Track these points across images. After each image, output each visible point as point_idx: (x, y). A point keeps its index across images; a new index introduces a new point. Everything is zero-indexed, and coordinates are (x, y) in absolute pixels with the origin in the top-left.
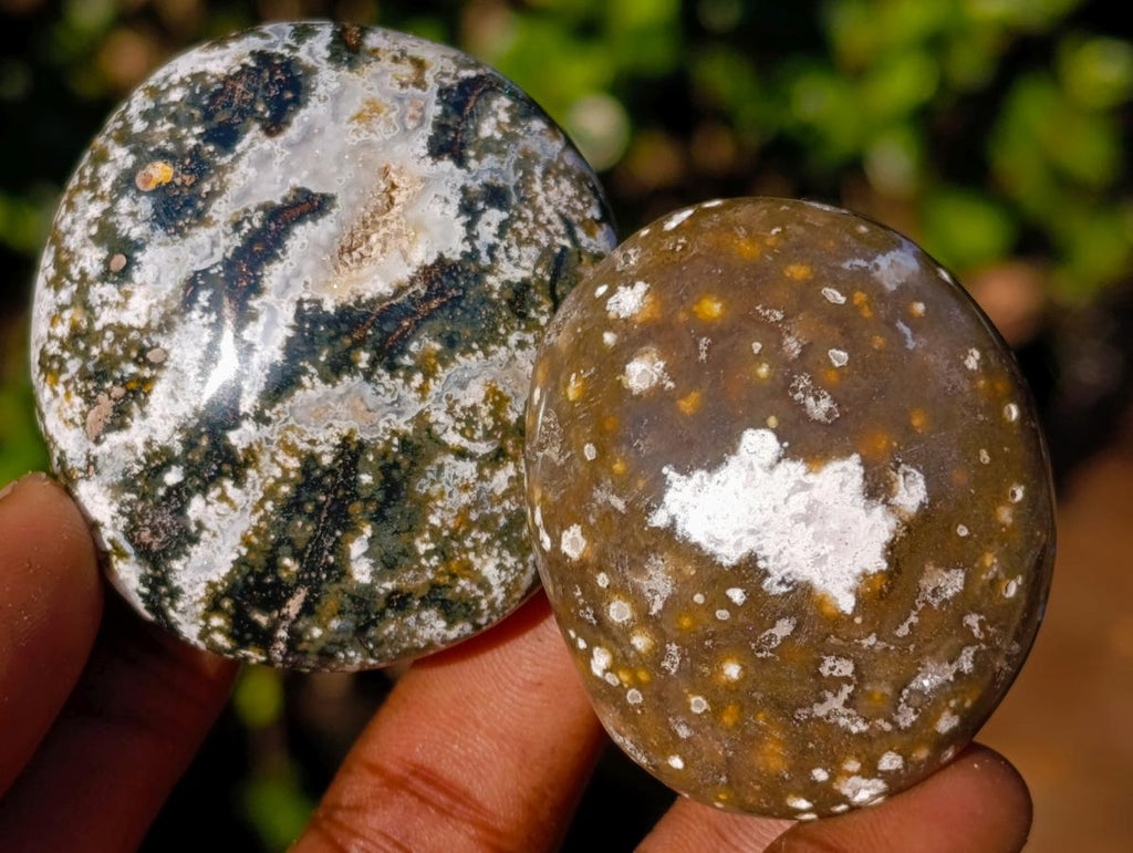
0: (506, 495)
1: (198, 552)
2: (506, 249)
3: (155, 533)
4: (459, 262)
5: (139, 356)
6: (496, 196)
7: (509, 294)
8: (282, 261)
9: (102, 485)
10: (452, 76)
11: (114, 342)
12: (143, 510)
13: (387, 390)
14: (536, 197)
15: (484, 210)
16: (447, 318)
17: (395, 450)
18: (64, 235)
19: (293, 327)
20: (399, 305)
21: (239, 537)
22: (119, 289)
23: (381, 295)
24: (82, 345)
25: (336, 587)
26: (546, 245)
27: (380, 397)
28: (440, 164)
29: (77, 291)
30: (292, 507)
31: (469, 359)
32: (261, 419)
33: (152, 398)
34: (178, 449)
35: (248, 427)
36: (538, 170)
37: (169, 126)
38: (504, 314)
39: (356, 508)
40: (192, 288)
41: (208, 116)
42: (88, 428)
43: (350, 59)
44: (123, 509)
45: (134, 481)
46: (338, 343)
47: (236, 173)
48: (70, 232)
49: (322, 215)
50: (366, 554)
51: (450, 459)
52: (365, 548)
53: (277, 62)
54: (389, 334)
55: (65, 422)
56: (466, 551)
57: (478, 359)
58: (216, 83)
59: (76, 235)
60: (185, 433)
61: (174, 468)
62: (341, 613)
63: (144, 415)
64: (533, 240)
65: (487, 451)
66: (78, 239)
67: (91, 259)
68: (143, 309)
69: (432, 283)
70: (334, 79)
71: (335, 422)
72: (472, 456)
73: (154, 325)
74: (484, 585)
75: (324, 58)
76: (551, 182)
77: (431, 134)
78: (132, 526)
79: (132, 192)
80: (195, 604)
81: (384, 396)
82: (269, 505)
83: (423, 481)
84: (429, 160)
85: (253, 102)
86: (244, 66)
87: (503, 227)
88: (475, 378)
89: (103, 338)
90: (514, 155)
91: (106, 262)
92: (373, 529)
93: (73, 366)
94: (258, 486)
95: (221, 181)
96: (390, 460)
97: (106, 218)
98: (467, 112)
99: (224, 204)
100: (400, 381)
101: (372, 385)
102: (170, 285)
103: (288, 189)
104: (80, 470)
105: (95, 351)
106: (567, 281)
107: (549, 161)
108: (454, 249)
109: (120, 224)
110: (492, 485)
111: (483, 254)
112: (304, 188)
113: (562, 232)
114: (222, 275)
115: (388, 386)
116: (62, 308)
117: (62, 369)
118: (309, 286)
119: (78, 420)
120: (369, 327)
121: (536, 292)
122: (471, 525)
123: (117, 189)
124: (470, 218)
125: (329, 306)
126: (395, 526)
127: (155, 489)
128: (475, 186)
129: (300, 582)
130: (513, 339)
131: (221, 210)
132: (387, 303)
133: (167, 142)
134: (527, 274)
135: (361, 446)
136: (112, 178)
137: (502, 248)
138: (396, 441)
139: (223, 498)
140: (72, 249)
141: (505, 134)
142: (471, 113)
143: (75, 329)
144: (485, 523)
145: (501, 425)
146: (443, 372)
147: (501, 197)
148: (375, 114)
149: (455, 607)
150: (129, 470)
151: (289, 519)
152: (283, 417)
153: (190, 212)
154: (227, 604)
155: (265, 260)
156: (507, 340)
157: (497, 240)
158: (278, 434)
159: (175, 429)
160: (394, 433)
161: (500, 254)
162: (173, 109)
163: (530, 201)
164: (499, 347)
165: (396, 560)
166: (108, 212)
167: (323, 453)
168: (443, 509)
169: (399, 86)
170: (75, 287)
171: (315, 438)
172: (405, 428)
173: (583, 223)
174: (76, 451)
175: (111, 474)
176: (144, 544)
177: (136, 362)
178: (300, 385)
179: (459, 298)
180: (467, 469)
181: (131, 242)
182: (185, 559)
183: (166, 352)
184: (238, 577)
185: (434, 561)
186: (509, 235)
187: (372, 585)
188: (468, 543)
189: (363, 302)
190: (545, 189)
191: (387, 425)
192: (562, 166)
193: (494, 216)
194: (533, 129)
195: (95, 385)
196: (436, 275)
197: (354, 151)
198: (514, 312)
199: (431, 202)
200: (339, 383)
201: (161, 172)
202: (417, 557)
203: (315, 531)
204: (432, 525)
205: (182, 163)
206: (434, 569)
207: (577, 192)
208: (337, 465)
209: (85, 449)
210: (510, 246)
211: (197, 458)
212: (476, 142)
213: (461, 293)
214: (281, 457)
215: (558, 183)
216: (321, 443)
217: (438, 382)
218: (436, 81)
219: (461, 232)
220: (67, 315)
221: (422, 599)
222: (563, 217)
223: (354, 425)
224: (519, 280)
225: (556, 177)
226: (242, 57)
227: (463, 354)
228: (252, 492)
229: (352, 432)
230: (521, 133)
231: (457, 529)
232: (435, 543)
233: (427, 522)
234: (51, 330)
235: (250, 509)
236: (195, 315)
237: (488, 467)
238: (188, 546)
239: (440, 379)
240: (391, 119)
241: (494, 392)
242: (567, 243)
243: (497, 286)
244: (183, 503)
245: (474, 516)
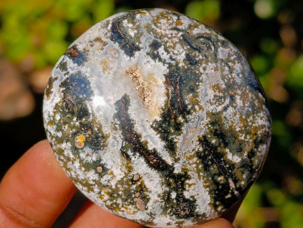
0: (244, 104)
1: (199, 202)
2: (174, 54)
3: (184, 210)
4: (170, 71)
5: (132, 182)
6: (155, 45)
7: (188, 62)
8: (135, 123)
9: (159, 216)
10: (108, 32)
11: (122, 186)
12: (175, 209)
13: (194, 118)
14: (162, 33)
15: (158, 52)
16: (184, 86)
17: (212, 128)
18: (77, 177)
19: (157, 134)
20: (172, 98)
21: (203, 188)
22: (107, 174)
23: (165, 101)
24: (116, 195)
25: (235, 170)
26: (178, 40)
27: (195, 122)
28: (135, 56)
29: (98, 186)
30: (206, 168)
31: (200, 88)
32: (177, 160)
33: (147, 186)
34: (167, 189)
35: (176, 166)
36: (153, 26)
37: (67, 126)
38: (193, 68)
39: (219, 150)
40: (124, 154)
41: (73, 113)
42: (140, 209)
43: (83, 59)
44: (171, 215)
45: (166, 207)
46: (171, 124)
47: (98, 118)
48: (77, 176)
49: (129, 102)
50: (233, 155)
51: (224, 113)
52: (231, 154)
53: (69, 81)
54: (179, 107)
55: (133, 214)
56: (252, 126)
57: (201, 85)
58: (63, 103)
59: (80, 175)
60: (164, 184)
61: (171, 194)
62: (243, 173)
63: (150, 192)
64: (174, 44)
65: (229, 101)
66: (82, 175)
67: (92, 176)
68: (120, 172)
69: (171, 83)
70: (86, 68)
71: (193, 140)
72: (228, 106)
73: (127, 172)
74: (263, 126)
75: (77, 67)
76: (159, 25)
77: (124, 52)
78: (177, 215)
79: (80, 151)
80: (211, 212)
81: (195, 120)
82: (201, 174)
83: (225, 125)
84: (132, 58)
85: (78, 97)
86: (63, 91)
87: (166, 50)
88: (206, 90)
89: (119, 188)
90: (145, 31)
91: (97, 172)
92: (228, 149)
93: (119, 201)
94: (194, 174)
95: (97, 124)
96: (214, 131)
97: (83, 163)
98: (123, 36)
99: (105, 128)
100: (194, 113)
101: (190, 122)
102: (119, 159)
103: (114, 106)
104: (150, 219)
105: (120, 193)
106: (193, 42)
107: (152, 21)
108: (165, 70)
109: (87, 161)
110: (239, 106)
111: (172, 62)
112: (117, 102)
113: (177, 33)
114: (127, 143)
115: (193, 118)
116: (100, 193)
117: (118, 205)
118: (149, 120)
119: (136, 210)
120: (173, 112)
121: (191, 53)
122: (246, 120)
123: (75, 154)
124: (158, 58)
125: (159, 119)
126: (232, 142)
127: (173, 203)
128: (148, 50)
129: (227, 179)
130: (202, 70)
131: (106, 130)
132: (169, 101)
133: (72, 130)
134: (184, 53)
135: (204, 137)
136: (70, 153)
137: (173, 55)
138: (210, 126)
139: (190, 185)
140: (84, 179)
141: (136, 29)
142: (124, 34)
143: (108, 193)
144: (248, 116)
145: (224, 91)
146: (199, 98)
147: (156, 44)
148: (106, 64)
149: (263, 139)
150: (162, 206)
151: (209, 171)
152: (181, 154)
153: (100, 139)
154: (218, 203)
155: (131, 128)
156: (201, 73)
157: (169, 55)
158: (184, 158)
159: (161, 186)
160: (207, 125)
161: (174, 57)
162: (62, 121)
163: (162, 36)
164: (201, 76)
165: (240, 148)
166: (81, 161)
167: (198, 149)
168: (236, 125)
169: (101, 51)
170: (96, 186)
171: (193, 149)
172: (208, 120)
173: (177, 25)
174: (143, 217)
175: (159, 211)
176: (185, 215)
177: (133, 184)
178: (176, 143)
179: (180, 78)
180: (231, 110)
181: (96, 162)
182: (197, 207)
183: (138, 174)
184: (213, 195)
185: (248, 137)
186: (170, 50)
187: (242, 159)
188: (250, 124)
189: (164, 108)
190: (160, 29)
191: (204, 125)
192: (155, 18)
193: (161, 50)
194: (139, 19)
195: (130, 199)
196: (170, 81)
197: (114, 79)
198: (193, 64)
199: (146, 67)
200: (183, 131)
201: (80, 139)
202: (244, 141)
203: (217, 166)
204: (239, 131)
205: (82, 131)
206: (250, 138)
207: (166, 19)
208: (204, 147)
209: (146, 214)
210: (173, 52)
211: (174, 185)
212: (134, 40)
213: (179, 77)
214: (191, 162)
215: (160, 23)
216: (195, 148)
217: (201, 102)
218: (107, 38)
219: (161, 64)
220: (103, 193)
221: (255, 147)
222: (172, 29)
223: (197, 135)
224: (185, 56)
225: (158, 22)
226: (59, 90)
227: (198, 89)
228: (194, 176)
229: (198, 137)
230: (138, 23)
231: (244, 125)
232: (244, 133)
233: (237, 132)
234: (103, 200)
235: (198, 180)
236: (133, 159)
237: (233, 104)
238: (195, 204)
239: (201, 101)
240: (111, 61)
241: (214, 87)
242: (181, 33)
243: (183, 64)
244: (182, 197)
245: (244, 117)
